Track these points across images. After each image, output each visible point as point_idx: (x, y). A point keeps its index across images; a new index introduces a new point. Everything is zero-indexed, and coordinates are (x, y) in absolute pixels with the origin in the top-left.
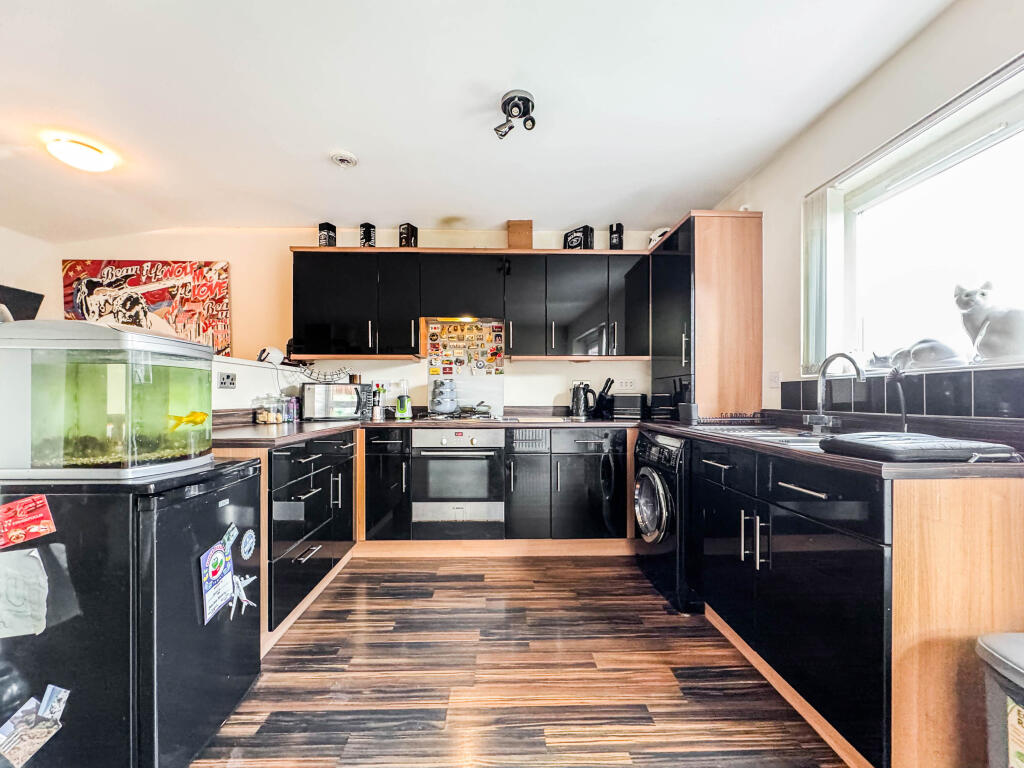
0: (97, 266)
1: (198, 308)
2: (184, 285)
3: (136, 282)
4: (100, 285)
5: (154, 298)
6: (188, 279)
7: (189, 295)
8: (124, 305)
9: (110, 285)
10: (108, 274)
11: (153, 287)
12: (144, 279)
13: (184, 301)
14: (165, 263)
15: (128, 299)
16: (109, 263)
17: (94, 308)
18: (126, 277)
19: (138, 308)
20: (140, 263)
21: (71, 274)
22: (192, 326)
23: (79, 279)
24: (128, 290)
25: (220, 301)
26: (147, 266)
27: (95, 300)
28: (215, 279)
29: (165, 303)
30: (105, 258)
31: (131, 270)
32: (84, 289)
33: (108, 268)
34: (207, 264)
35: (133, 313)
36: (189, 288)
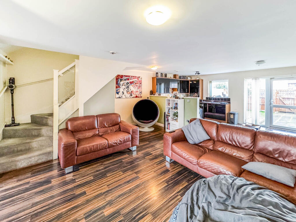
0: (122, 76)
1: (138, 85)
2: (136, 81)
3: (128, 80)
4: (122, 80)
5: (131, 83)
6: (136, 79)
7: (137, 82)
8: (126, 84)
9: (124, 80)
10: (124, 78)
11: (131, 81)
12: (130, 79)
13: (136, 83)
14: (133, 76)
15: (127, 83)
16: (125, 76)
17: (121, 84)
18: (127, 79)
19: (129, 84)
20: (129, 76)
21: (118, 77)
22: (137, 88)
23: (119, 79)
24: (127, 81)
25: (141, 84)
26: (130, 77)
27: (122, 83)
28: (140, 80)
29: (133, 84)
30: (124, 75)
31: (128, 78)
32: (120, 80)
33: (124, 77)
34: (139, 77)
35: (128, 85)
36: (137, 81)
